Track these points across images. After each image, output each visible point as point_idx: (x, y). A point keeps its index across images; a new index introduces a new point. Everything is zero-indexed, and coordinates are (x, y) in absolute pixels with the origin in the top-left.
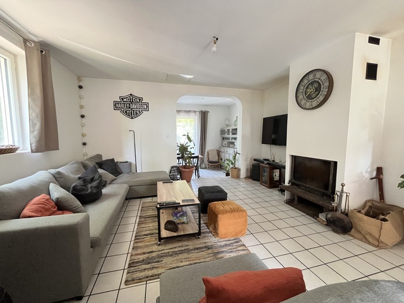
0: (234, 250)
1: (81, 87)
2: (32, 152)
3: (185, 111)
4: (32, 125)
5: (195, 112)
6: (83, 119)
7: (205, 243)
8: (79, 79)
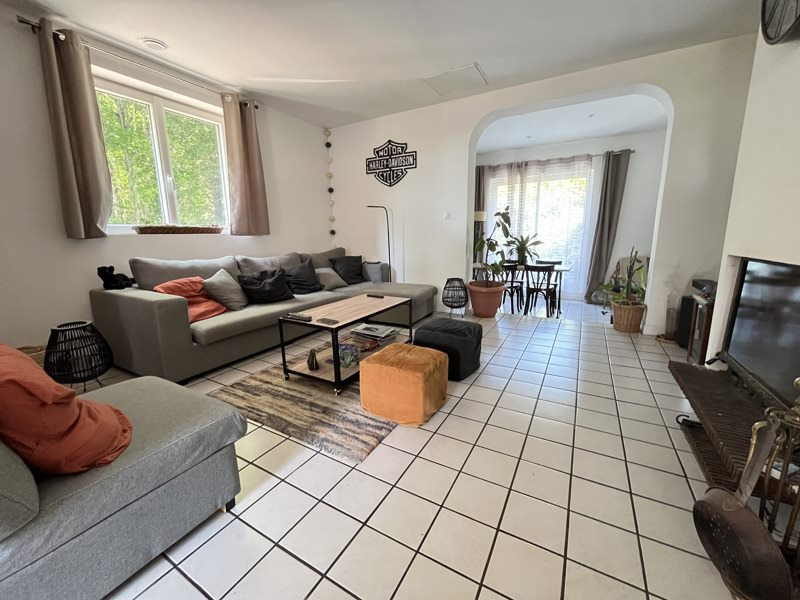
0: (350, 434)
1: (328, 145)
2: (232, 234)
3: (561, 160)
4: (233, 201)
5: (589, 157)
6: (333, 194)
7: (335, 404)
8: (327, 131)
